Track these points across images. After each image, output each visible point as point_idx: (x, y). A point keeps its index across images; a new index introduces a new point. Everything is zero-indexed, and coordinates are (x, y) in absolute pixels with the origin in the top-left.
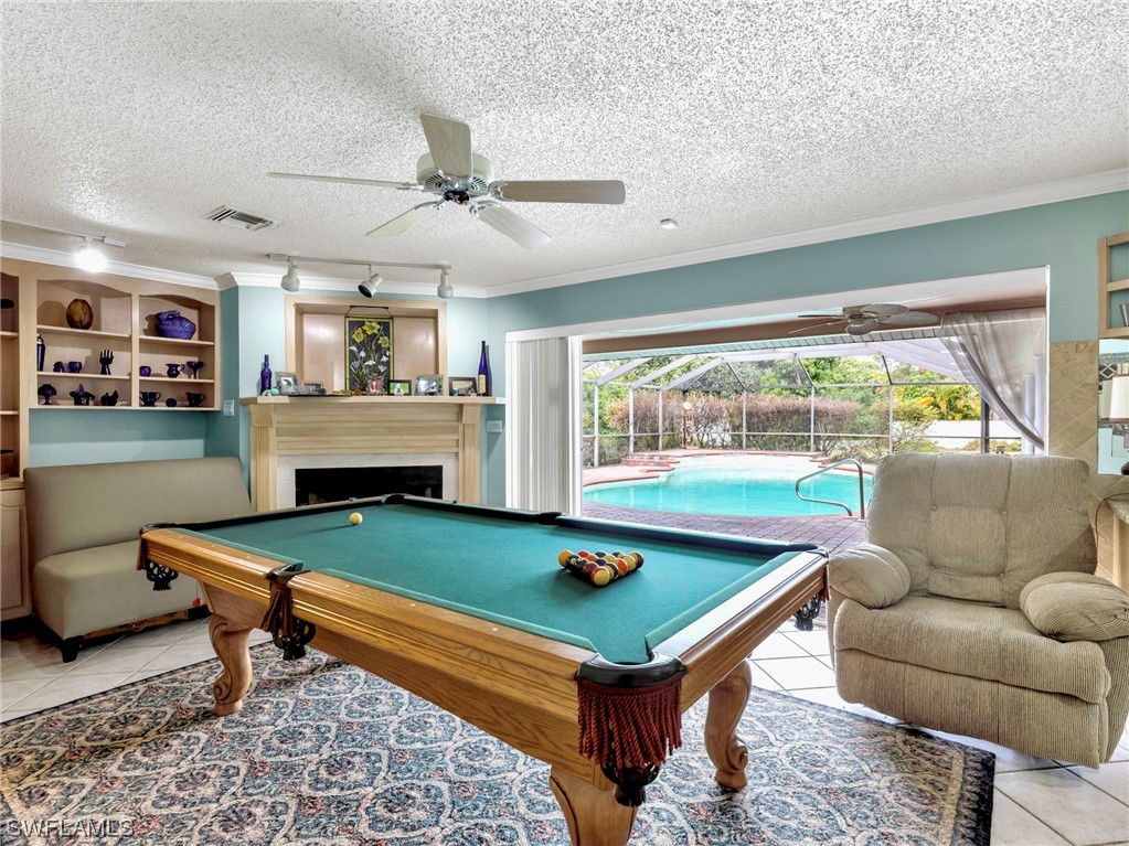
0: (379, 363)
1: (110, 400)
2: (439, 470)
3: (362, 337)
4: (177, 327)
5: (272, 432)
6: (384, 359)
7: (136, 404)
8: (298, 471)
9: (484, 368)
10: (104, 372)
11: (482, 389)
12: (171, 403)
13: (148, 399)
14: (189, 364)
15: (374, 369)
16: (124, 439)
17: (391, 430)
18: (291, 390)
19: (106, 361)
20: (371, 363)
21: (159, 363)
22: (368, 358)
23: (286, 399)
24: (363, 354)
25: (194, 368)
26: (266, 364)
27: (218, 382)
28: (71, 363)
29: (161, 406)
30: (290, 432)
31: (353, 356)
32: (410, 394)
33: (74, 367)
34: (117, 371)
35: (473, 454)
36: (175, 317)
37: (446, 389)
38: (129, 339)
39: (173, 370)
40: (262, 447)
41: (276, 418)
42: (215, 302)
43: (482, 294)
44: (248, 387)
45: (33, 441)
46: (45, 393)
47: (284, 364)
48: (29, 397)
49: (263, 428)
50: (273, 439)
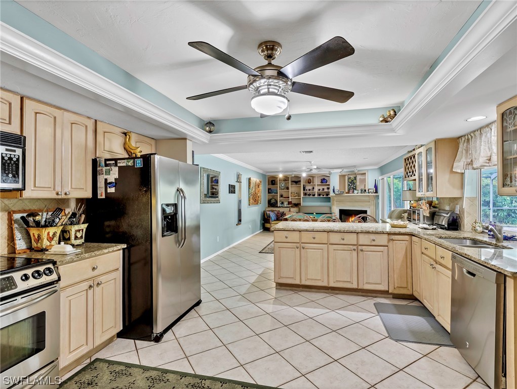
1: (314, 195)
2: (366, 211)
3: (351, 181)
4: (324, 181)
5: (335, 201)
6: (355, 185)
7: (317, 196)
8: (340, 210)
9: (376, 187)
10: (313, 190)
11: (375, 192)
12: (323, 195)
13: (319, 195)
14: (326, 188)
17: (356, 201)
19: (313, 188)
20: (352, 186)
21: (321, 188)
23: (336, 195)
24: (351, 184)
26: (334, 188)
27: (330, 191)
29: (321, 196)
30: (338, 201)
31: (349, 185)
32: (358, 193)
33: (309, 190)
34: (315, 190)
35: (373, 207)
36: (324, 179)
37: (367, 191)
38: (315, 185)
39: (323, 189)
41: (335, 198)
42: (330, 176)
45: (303, 202)
46: (305, 194)
47: (337, 188)
48: (302, 195)
49: (333, 200)
50: (335, 203)
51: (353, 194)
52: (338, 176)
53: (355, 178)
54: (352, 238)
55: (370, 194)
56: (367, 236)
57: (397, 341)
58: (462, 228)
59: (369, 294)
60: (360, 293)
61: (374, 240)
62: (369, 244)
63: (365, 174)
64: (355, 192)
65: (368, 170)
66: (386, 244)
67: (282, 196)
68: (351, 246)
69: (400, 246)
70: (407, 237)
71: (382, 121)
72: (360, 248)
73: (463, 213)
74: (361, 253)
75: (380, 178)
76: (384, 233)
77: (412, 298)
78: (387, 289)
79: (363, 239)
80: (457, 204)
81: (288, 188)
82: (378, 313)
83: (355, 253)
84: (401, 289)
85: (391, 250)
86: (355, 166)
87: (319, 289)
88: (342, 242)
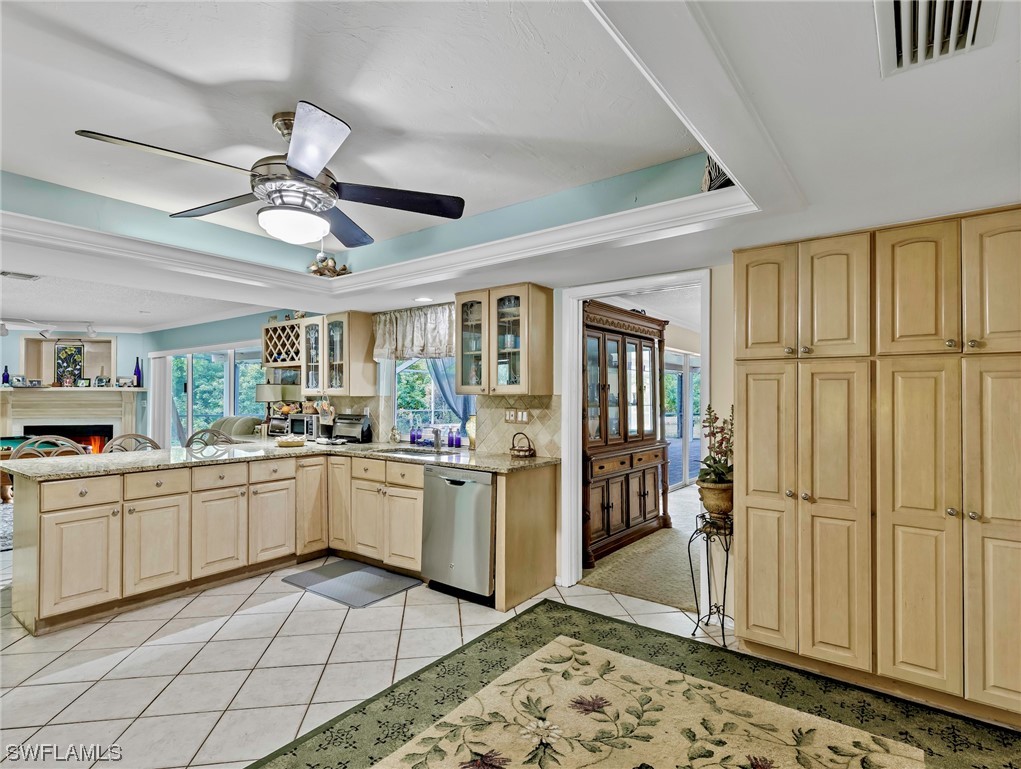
0: (75, 369)
2: (111, 427)
3: (65, 355)
5: (9, 406)
6: (78, 367)
8: (25, 426)
9: (138, 372)
11: (135, 384)
15: (72, 373)
17: (81, 406)
18: (20, 384)
20: (70, 369)
22: (67, 367)
24: (65, 364)
26: (7, 371)
30: (20, 406)
31: (59, 366)
32: (89, 386)
35: (130, 419)
37: (113, 381)
40: (4, 414)
41: (11, 399)
43: (138, 331)
47: (17, 370)
49: (4, 404)
50: (10, 410)
51: (74, 389)
52: (24, 342)
53: (79, 351)
54: (238, 474)
55: (125, 389)
56: (264, 465)
57: (364, 606)
58: (374, 438)
59: (262, 571)
60: (247, 574)
61: (275, 471)
62: (268, 479)
63: (110, 342)
64: (81, 383)
65: (117, 336)
66: (293, 475)
68: (237, 489)
69: (313, 472)
70: (321, 459)
71: (315, 272)
72: (252, 488)
73: (378, 417)
74: (253, 498)
75: (151, 355)
76: (291, 457)
77: (329, 552)
78: (293, 551)
79: (259, 472)
80: (366, 406)
82: (304, 588)
83: (243, 501)
84: (314, 544)
85: (299, 483)
86: (89, 323)
87: (162, 595)
88: (221, 483)
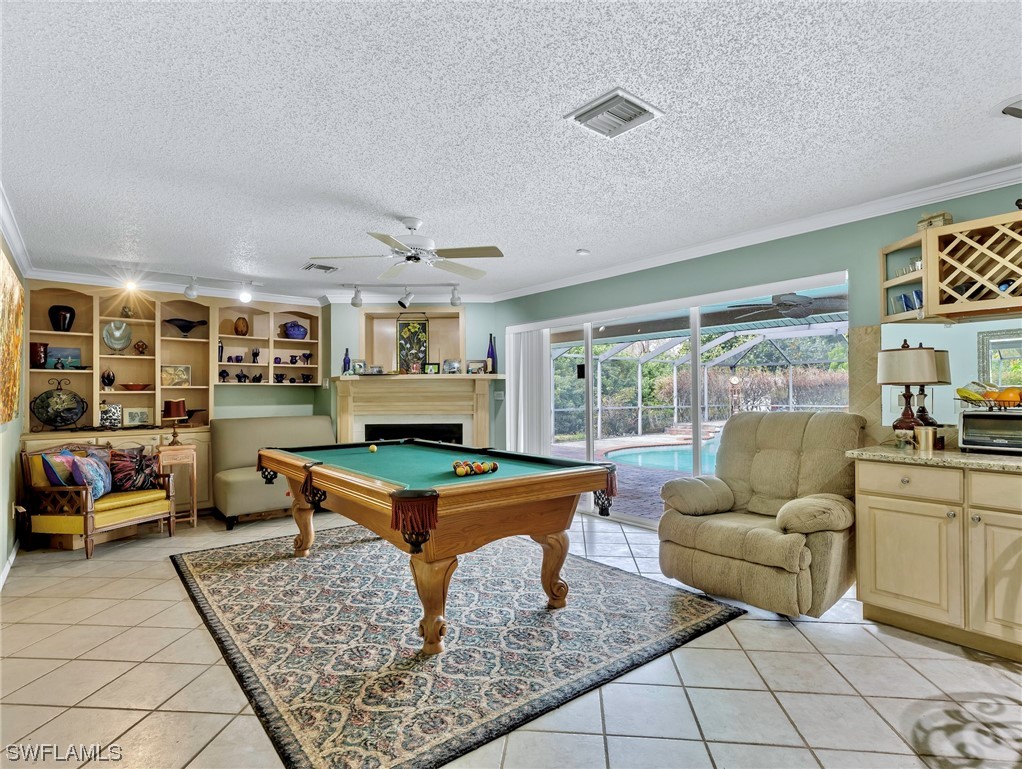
0: (420, 351)
1: (257, 379)
2: (459, 427)
3: (408, 333)
4: (295, 332)
5: (350, 399)
6: (423, 349)
7: (271, 382)
8: (367, 426)
9: (492, 354)
10: (254, 362)
11: (490, 369)
12: (292, 381)
13: (279, 378)
14: (304, 355)
15: (415, 356)
16: (265, 404)
17: (428, 398)
18: (362, 371)
19: (256, 355)
20: (413, 351)
21: (285, 355)
22: (412, 348)
23: (357, 377)
24: (408, 346)
25: (307, 357)
26: (347, 355)
27: (320, 367)
28: (237, 357)
29: (286, 383)
30: (362, 399)
31: (402, 348)
32: (438, 372)
33: (239, 359)
34: (261, 361)
35: (483, 416)
36: (295, 325)
37: (464, 369)
38: (268, 341)
39: (293, 360)
40: (345, 410)
41: (352, 390)
42: (319, 314)
43: (491, 300)
44: (336, 370)
45: (216, 404)
46: (223, 375)
47: (358, 354)
48: (214, 378)
49: (345, 397)
50: (351, 404)
51: (422, 377)
52: (364, 318)
53: (424, 328)
63: (456, 316)
64: (429, 369)
65: (466, 306)
67: (108, 380)
81: (143, 348)
86: (454, 286)
